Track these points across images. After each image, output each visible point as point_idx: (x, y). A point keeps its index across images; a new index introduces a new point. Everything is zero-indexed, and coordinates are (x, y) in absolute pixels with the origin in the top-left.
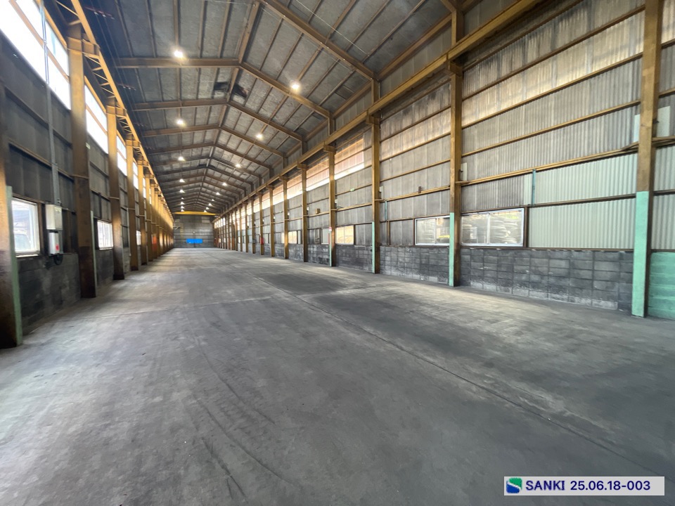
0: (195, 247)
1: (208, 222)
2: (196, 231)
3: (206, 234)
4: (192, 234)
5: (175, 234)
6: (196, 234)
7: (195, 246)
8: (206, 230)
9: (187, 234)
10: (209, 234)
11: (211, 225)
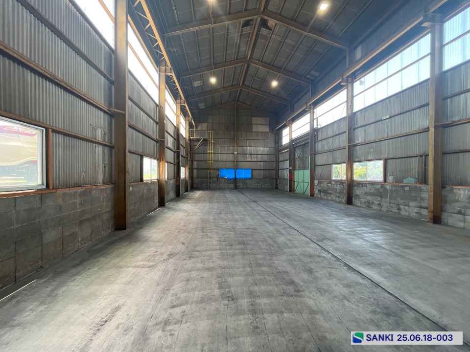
0: (236, 188)
1: (266, 129)
2: (240, 149)
3: (260, 158)
4: (231, 157)
5: (197, 157)
6: (240, 158)
7: (236, 185)
8: (261, 150)
9: (220, 157)
10: (266, 158)
11: (272, 137)
